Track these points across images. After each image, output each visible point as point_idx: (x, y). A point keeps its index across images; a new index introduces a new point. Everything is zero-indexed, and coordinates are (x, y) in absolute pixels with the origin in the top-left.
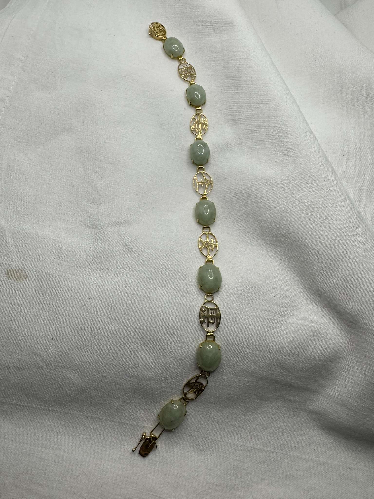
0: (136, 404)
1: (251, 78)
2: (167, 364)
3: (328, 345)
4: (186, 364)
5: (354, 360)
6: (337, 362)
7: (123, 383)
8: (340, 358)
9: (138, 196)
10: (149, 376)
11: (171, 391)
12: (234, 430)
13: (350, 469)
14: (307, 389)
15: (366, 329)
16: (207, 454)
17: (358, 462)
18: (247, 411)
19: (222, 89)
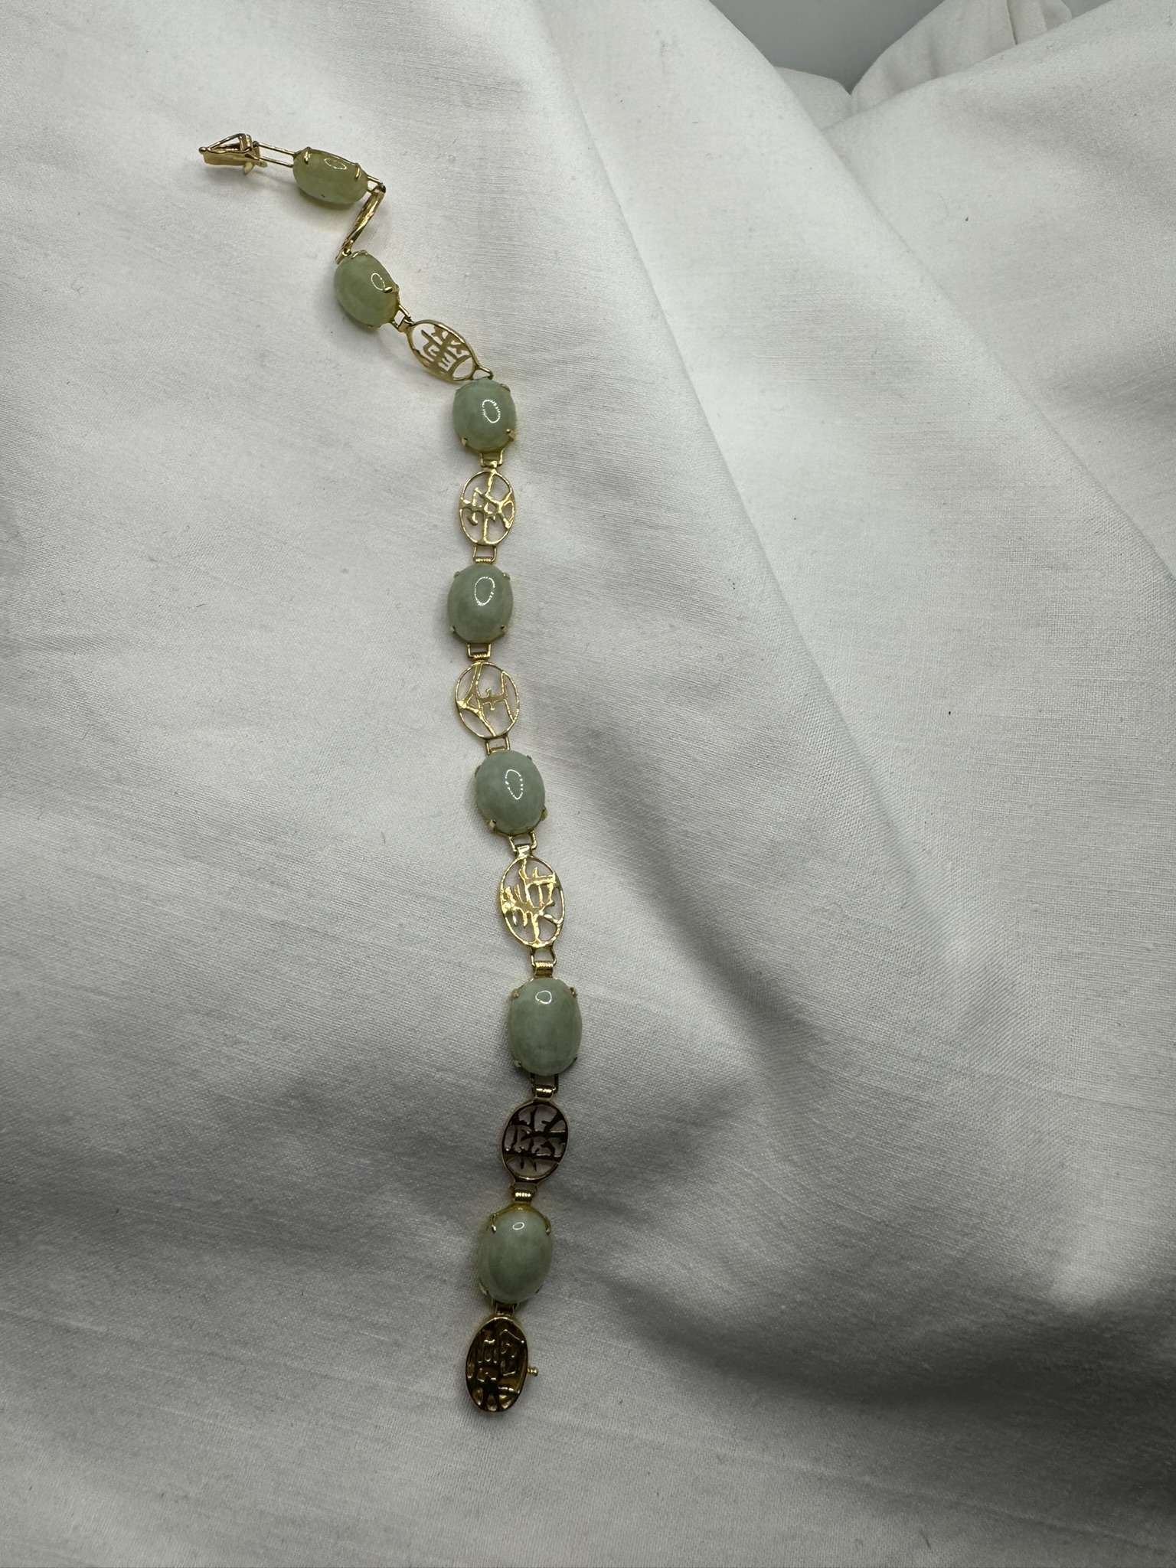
0: (50, 1248)
1: (556, 253)
2: (175, 1113)
3: (692, 1072)
4: (241, 1115)
5: (761, 1120)
6: (712, 1127)
7: (13, 1174)
8: (724, 1114)
9: (153, 565)
10: (109, 1152)
11: (179, 1205)
12: (377, 1340)
13: (721, 1460)
14: (618, 1210)
15: (798, 1022)
16: (279, 1421)
17: (745, 1439)
18: (428, 1277)
19: (468, 274)
